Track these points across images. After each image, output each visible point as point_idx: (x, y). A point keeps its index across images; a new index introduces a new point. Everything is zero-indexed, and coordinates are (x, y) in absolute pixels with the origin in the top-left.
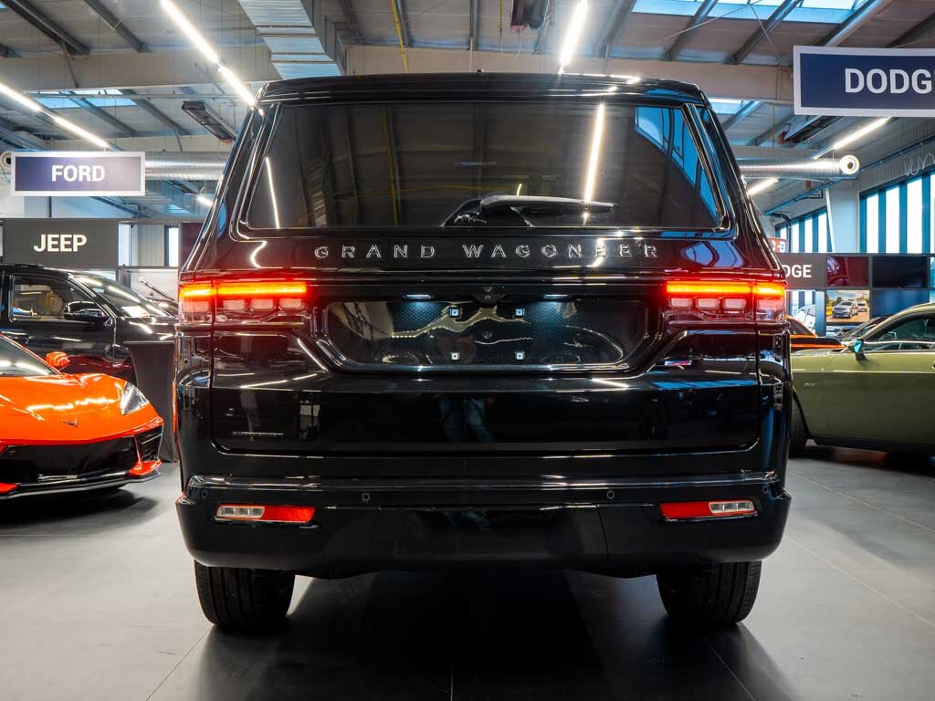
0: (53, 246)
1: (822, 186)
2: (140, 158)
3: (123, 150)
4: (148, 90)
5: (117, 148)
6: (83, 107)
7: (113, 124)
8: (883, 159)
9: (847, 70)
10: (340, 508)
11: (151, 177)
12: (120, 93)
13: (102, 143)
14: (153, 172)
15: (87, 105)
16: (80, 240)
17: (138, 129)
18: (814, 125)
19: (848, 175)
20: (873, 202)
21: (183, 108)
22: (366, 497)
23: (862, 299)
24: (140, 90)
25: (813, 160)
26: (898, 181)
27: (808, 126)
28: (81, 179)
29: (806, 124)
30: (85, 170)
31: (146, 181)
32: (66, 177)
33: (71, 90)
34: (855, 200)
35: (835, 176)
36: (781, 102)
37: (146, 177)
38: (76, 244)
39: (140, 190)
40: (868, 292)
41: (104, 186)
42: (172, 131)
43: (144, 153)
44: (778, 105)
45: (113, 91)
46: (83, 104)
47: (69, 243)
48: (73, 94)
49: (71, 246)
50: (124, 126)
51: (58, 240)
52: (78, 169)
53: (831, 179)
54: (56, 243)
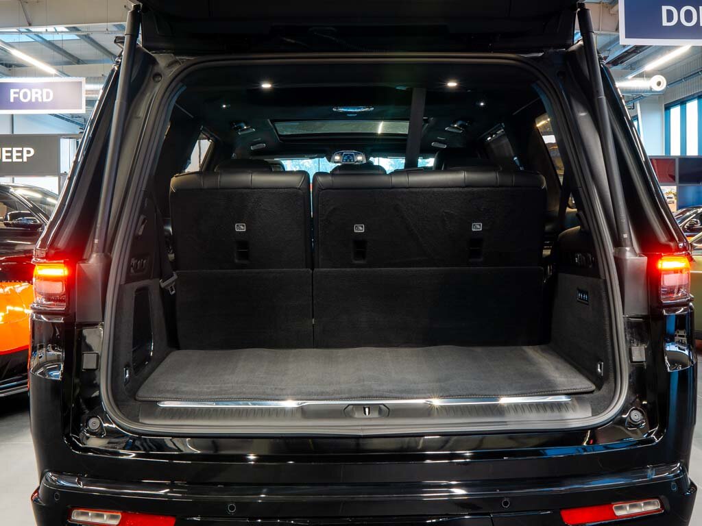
0: (7, 157)
1: (634, 100)
2: (81, 82)
3: (69, 76)
4: (88, 27)
5: (64, 73)
6: (36, 41)
7: (61, 54)
8: (684, 78)
9: (663, 7)
10: (204, 519)
11: (90, 97)
12: (67, 30)
13: (51, 70)
14: (93, 94)
15: (40, 39)
16: (29, 152)
17: (81, 59)
19: (656, 92)
20: (675, 112)
21: (115, 42)
22: (232, 508)
23: (670, 193)
24: (83, 27)
25: (627, 79)
26: (696, 95)
28: (33, 100)
29: (624, 51)
30: (37, 93)
31: (86, 101)
32: (22, 98)
33: (27, 28)
34: (661, 110)
35: (647, 92)
36: (602, 32)
37: (86, 98)
38: (25, 155)
39: (81, 108)
40: (675, 187)
41: (52, 105)
42: (109, 59)
43: (84, 78)
44: (600, 34)
45: (61, 28)
46: (38, 39)
47: (20, 154)
48: (29, 31)
49: (21, 157)
50: (71, 55)
51: (11, 152)
52: (31, 92)
53: (643, 94)
54: (9, 154)
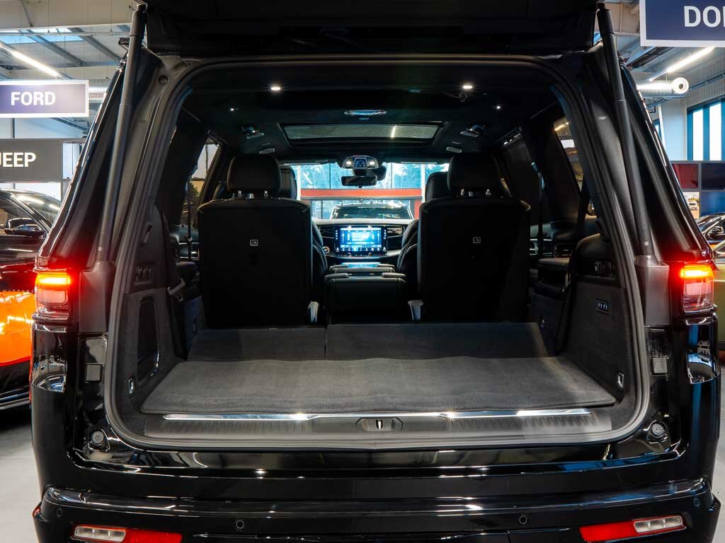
0: (8, 162)
1: (655, 103)
2: (84, 85)
3: (71, 79)
4: (91, 28)
5: (66, 76)
6: (38, 42)
7: (63, 56)
8: (707, 81)
9: (685, 7)
10: (211, 536)
11: (94, 101)
12: (69, 31)
13: (53, 72)
14: (96, 97)
15: (42, 41)
17: (85, 61)
18: (651, 53)
19: (679, 95)
20: (698, 116)
21: (119, 43)
22: (240, 525)
23: (693, 199)
24: (86, 28)
25: (649, 82)
26: (720, 99)
27: (646, 54)
28: (35, 104)
29: (645, 52)
30: (38, 96)
31: (90, 104)
32: (23, 101)
33: (28, 29)
34: (683, 114)
35: (668, 95)
36: (622, 33)
37: (90, 101)
38: (27, 160)
39: (84, 112)
40: (698, 194)
41: (54, 108)
42: (113, 61)
43: (88, 81)
44: (620, 35)
45: (63, 29)
46: (40, 40)
47: (21, 159)
48: (31, 32)
49: (23, 162)
50: (73, 57)
51: (12, 157)
52: (33, 96)
53: (664, 97)
54: (10, 159)
